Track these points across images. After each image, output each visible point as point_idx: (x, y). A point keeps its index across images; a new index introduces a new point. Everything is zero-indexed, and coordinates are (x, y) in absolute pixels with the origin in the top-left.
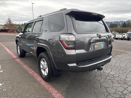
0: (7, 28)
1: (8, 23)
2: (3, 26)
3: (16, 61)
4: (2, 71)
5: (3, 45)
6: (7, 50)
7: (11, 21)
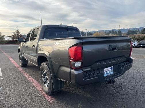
0: (15, 40)
1: (16, 34)
2: (11, 38)
3: (18, 70)
4: (3, 78)
5: (8, 56)
6: (11, 60)
7: (19, 32)
